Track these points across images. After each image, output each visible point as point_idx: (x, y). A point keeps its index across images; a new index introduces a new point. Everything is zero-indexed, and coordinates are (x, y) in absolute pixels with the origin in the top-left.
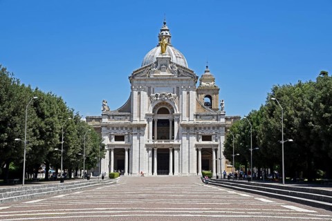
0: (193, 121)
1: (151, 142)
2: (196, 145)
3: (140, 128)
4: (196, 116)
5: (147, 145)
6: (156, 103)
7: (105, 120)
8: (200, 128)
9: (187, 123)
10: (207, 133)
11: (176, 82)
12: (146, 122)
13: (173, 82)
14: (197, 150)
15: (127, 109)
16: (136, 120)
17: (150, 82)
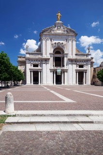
0: (74, 57)
1: (52, 68)
2: (76, 70)
3: (47, 60)
4: (76, 55)
5: (50, 70)
6: (55, 48)
7: (28, 56)
8: (78, 61)
9: (71, 58)
10: (81, 63)
11: (66, 37)
12: (49, 57)
13: (64, 37)
14: (76, 72)
15: (39, 50)
16: (45, 56)
17: (52, 36)
